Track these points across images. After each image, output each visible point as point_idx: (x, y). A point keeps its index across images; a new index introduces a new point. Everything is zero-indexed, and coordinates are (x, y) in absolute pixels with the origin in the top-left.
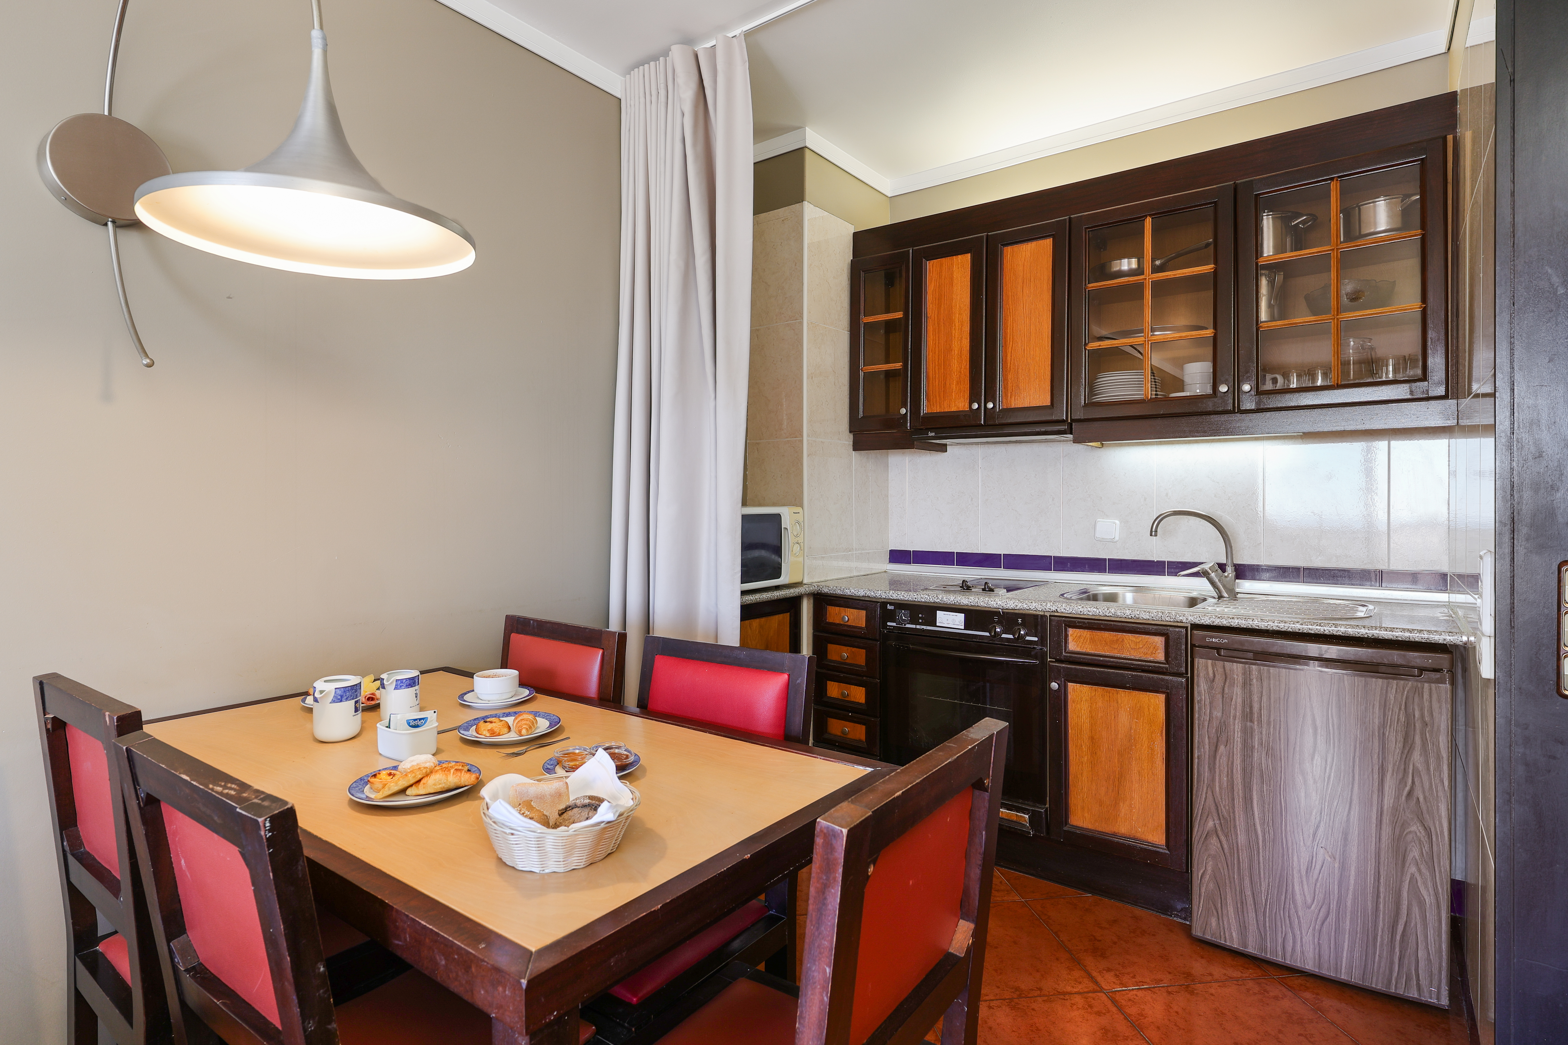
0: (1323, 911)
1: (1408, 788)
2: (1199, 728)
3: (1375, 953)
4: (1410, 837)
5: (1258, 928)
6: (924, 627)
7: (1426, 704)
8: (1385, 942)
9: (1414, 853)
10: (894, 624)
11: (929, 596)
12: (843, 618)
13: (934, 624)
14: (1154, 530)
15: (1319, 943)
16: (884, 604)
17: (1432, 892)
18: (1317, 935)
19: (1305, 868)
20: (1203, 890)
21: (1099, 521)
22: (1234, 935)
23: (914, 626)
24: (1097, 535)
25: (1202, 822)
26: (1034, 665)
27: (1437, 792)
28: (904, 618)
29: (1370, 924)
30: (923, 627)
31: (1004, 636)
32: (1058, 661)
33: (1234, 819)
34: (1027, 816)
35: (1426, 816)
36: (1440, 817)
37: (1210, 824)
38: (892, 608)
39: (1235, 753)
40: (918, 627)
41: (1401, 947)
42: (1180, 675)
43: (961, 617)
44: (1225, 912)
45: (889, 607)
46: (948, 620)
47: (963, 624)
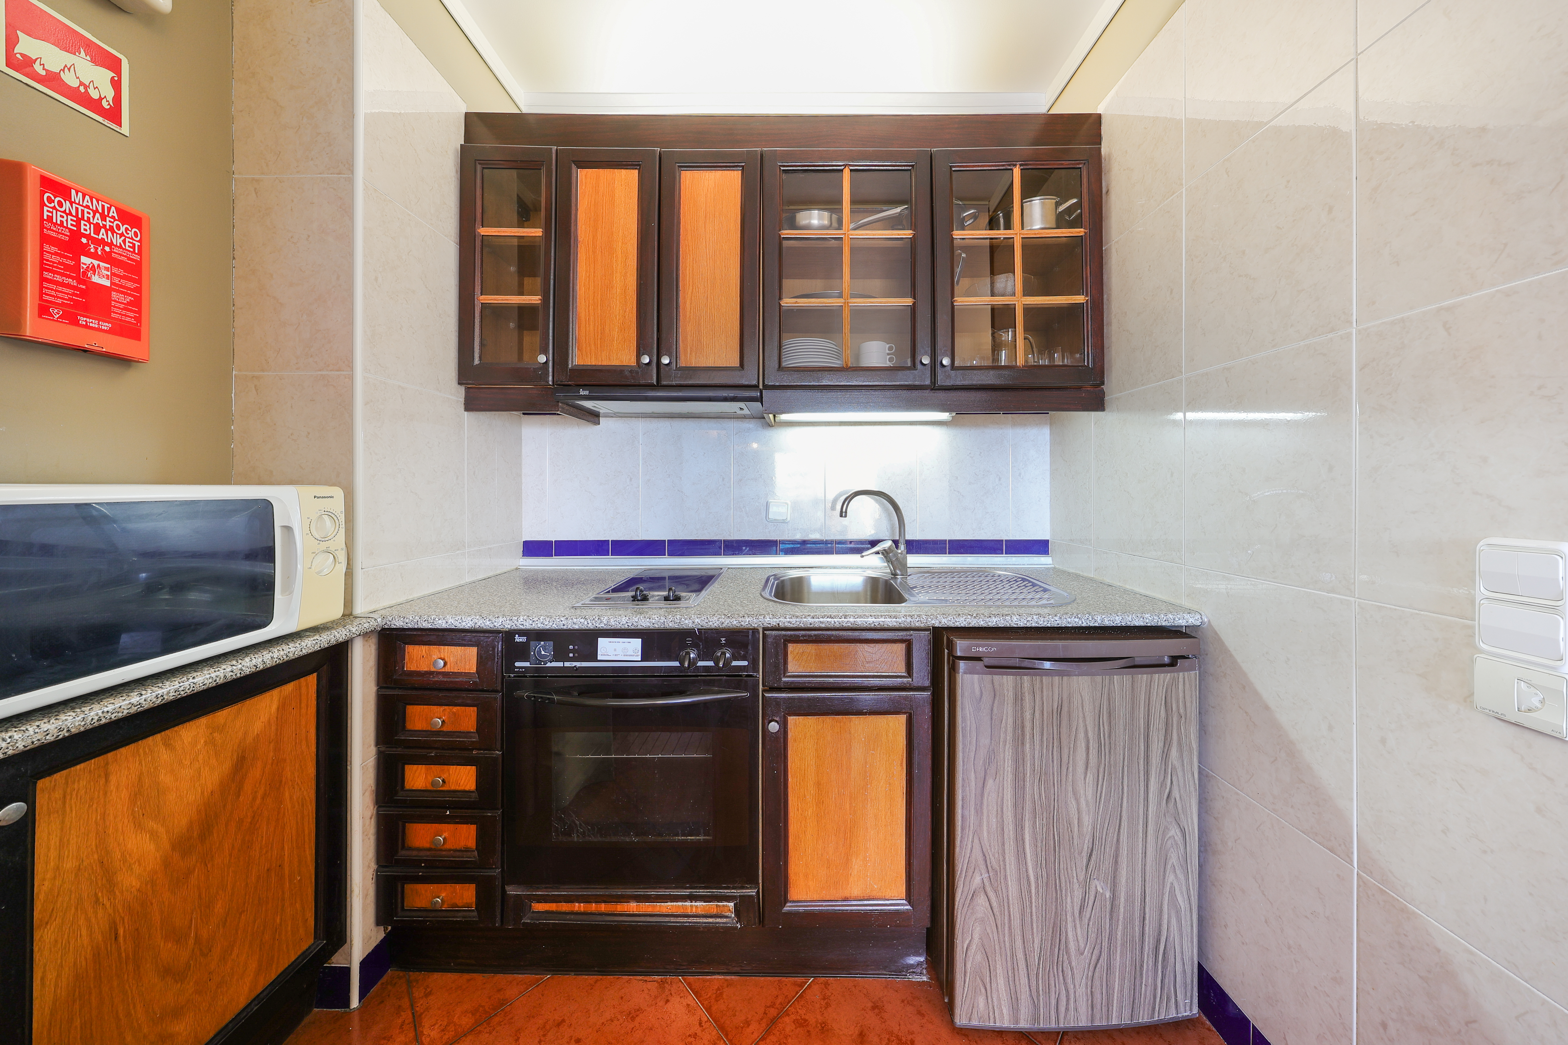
0: (1096, 952)
1: (1167, 790)
2: (963, 762)
3: (1142, 983)
4: (1169, 842)
5: (1031, 995)
6: (578, 664)
7: (1181, 695)
8: (1150, 967)
9: (1173, 859)
10: (527, 664)
11: (586, 619)
12: (435, 663)
13: (593, 657)
15: (1092, 992)
16: (509, 635)
17: (1186, 897)
18: (1089, 983)
19: (1079, 908)
20: (969, 965)
22: (1005, 1011)
23: (560, 664)
25: (968, 878)
26: (743, 699)
27: (1189, 787)
28: (543, 653)
29: (1137, 953)
30: (574, 664)
31: (700, 664)
32: (772, 689)
33: (1005, 869)
34: (732, 904)
35: (1182, 816)
36: (1191, 813)
37: (977, 880)
38: (523, 639)
39: (1005, 786)
40: (567, 664)
41: (1163, 968)
42: (923, 690)
43: (637, 643)
44: (994, 986)
45: (518, 639)
46: (615, 650)
47: (640, 653)
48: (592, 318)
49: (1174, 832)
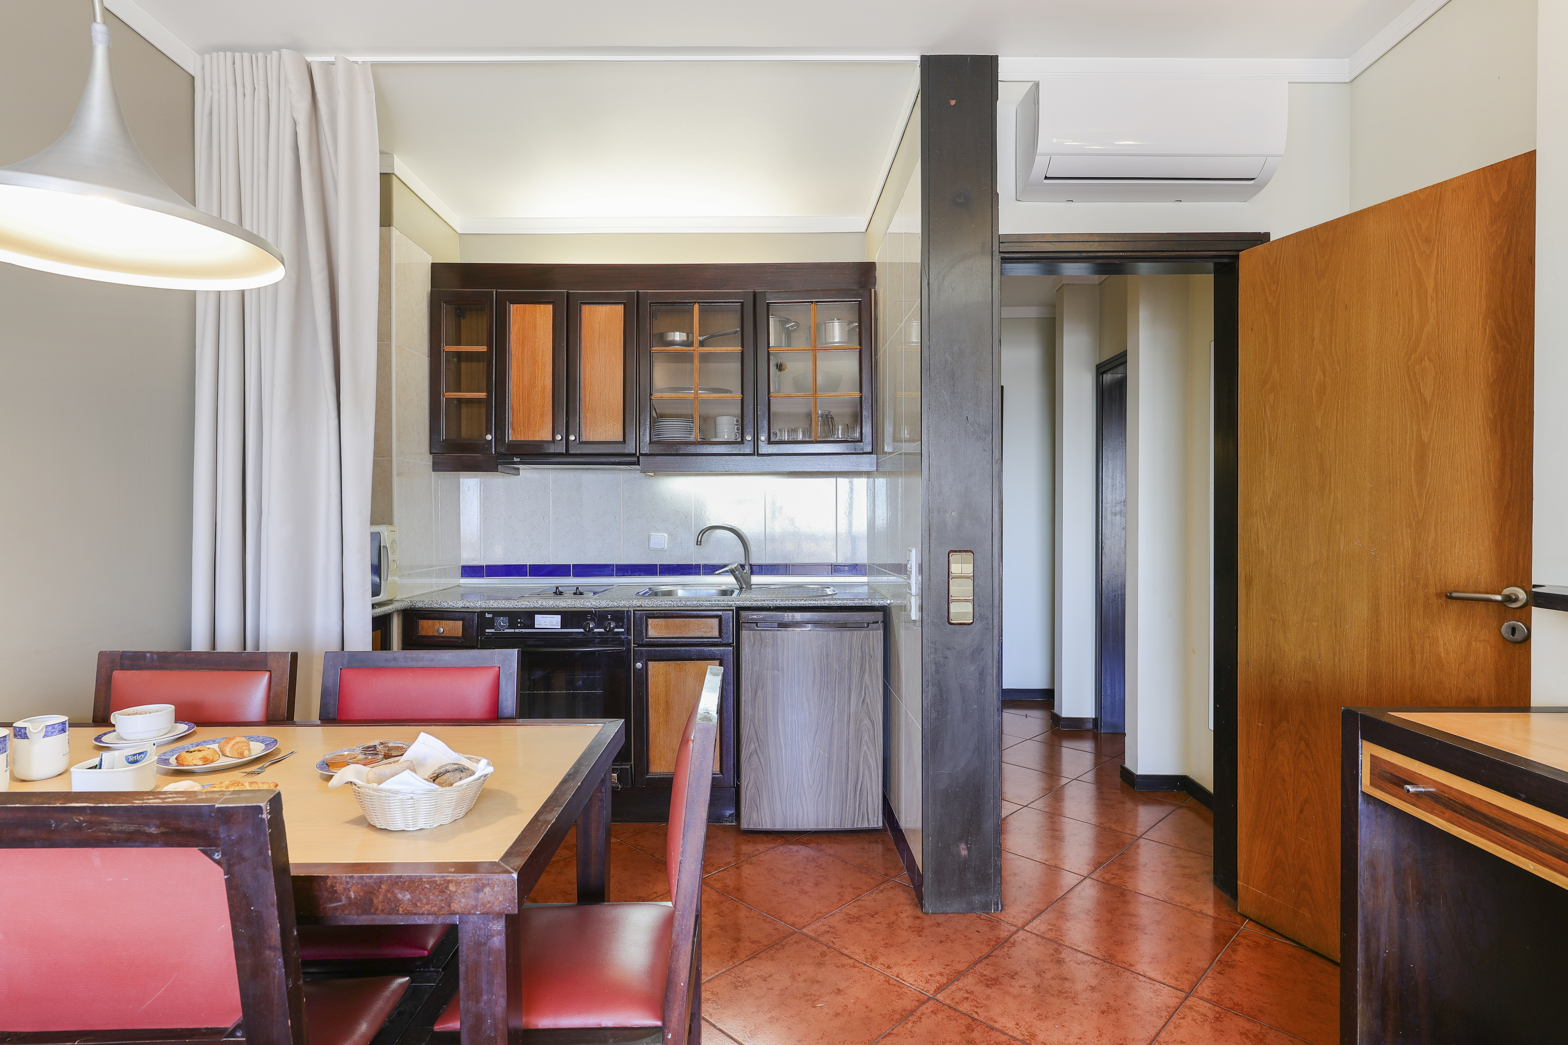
0: (820, 787)
1: (862, 698)
2: (745, 680)
3: (846, 806)
4: (864, 727)
5: (782, 811)
6: (523, 630)
7: (871, 644)
8: (852, 797)
9: (866, 738)
10: (493, 631)
11: (529, 602)
12: (438, 630)
13: (532, 626)
14: (699, 540)
15: (817, 809)
16: (481, 614)
17: (874, 759)
18: (816, 804)
19: (809, 761)
20: (748, 795)
21: (652, 535)
22: (768, 820)
23: (513, 631)
24: (652, 546)
25: (747, 747)
26: (622, 652)
27: (876, 697)
28: (502, 624)
29: (844, 789)
30: (521, 630)
31: (596, 630)
32: (639, 646)
33: (767, 740)
34: (616, 775)
35: (872, 713)
36: (878, 712)
37: (753, 747)
38: (490, 616)
39: (768, 693)
40: (517, 630)
41: (859, 798)
42: (728, 645)
43: (558, 618)
44: (762, 806)
45: (487, 616)
46: (545, 622)
47: (560, 624)
48: (521, 408)
49: (866, 722)
